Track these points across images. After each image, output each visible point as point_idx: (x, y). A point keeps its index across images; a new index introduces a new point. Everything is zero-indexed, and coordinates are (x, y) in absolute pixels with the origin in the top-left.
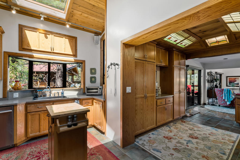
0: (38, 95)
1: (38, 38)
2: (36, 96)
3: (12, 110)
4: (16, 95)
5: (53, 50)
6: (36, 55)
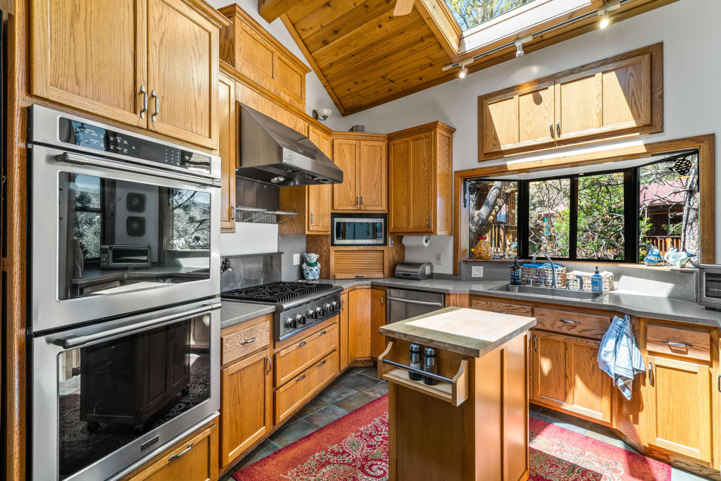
0: (518, 277)
1: (517, 113)
2: (514, 280)
3: (441, 302)
4: (477, 271)
5: (559, 134)
6: (512, 164)
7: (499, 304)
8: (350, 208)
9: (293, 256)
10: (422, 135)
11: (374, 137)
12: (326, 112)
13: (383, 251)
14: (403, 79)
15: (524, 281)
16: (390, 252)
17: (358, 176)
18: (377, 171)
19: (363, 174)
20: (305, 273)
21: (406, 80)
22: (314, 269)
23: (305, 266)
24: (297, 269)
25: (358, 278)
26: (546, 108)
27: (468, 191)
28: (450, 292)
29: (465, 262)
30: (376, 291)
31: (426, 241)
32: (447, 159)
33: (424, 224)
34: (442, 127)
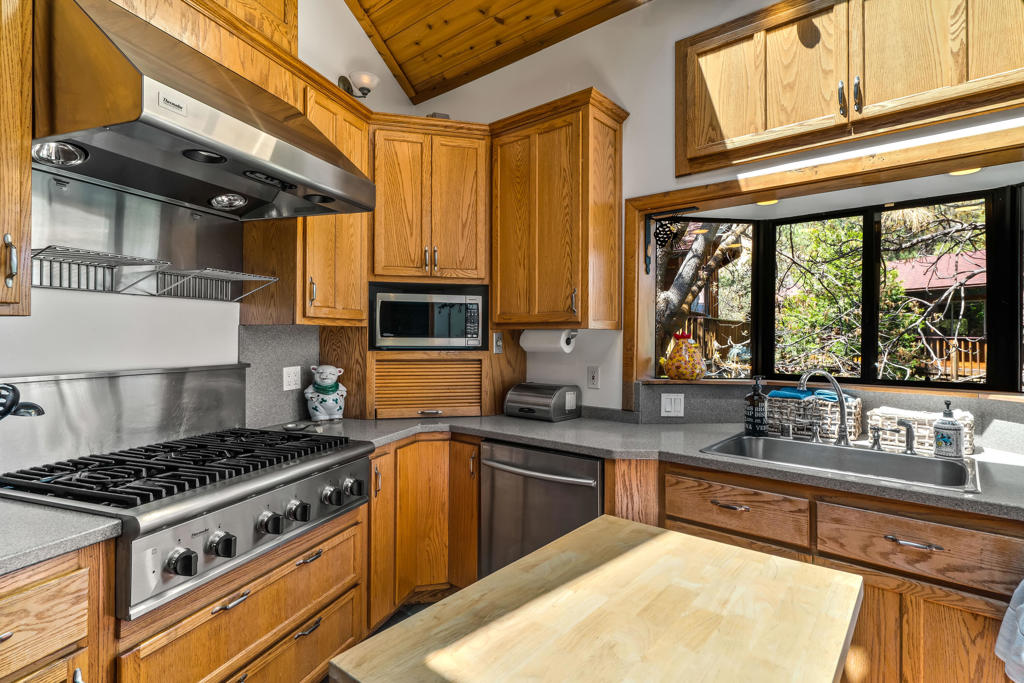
0: (762, 418)
1: (762, 67)
2: (754, 425)
3: (596, 480)
4: (673, 404)
5: (860, 107)
6: (751, 179)
7: (728, 487)
8: (410, 274)
9: (282, 371)
10: (559, 122)
11: (462, 130)
12: (366, 80)
13: (480, 360)
14: (522, 16)
15: (771, 426)
16: (494, 363)
17: (427, 207)
18: (468, 199)
19: (437, 206)
20: (310, 405)
21: (528, 18)
22: (330, 398)
23: (310, 392)
24: (293, 398)
25: (427, 417)
26: (830, 51)
27: (653, 240)
28: (617, 457)
29: (648, 384)
30: (459, 445)
31: (568, 342)
32: (610, 174)
33: (561, 306)
34: (600, 102)
